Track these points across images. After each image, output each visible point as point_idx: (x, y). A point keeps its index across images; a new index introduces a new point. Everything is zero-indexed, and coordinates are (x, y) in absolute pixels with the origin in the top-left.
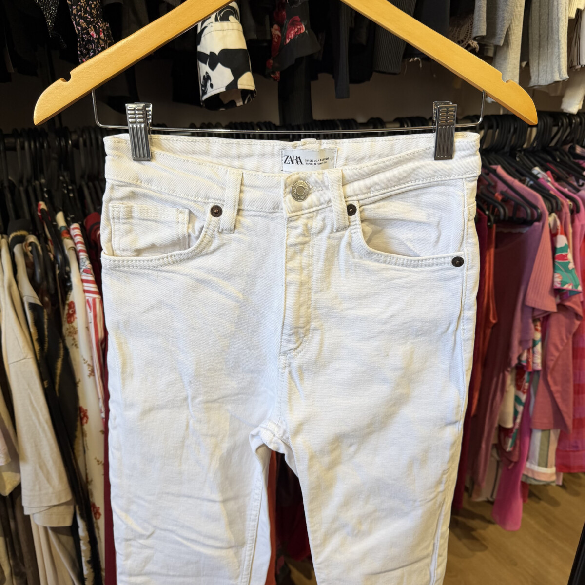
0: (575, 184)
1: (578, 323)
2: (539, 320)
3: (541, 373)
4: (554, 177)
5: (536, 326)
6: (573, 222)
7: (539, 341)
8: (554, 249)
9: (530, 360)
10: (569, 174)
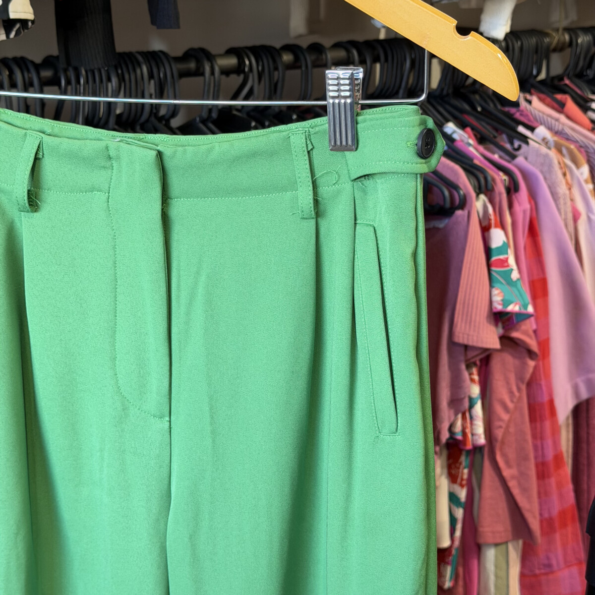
0: (508, 146)
1: (532, 363)
2: (475, 364)
3: (486, 450)
4: (475, 136)
5: (471, 374)
6: (511, 206)
7: (477, 398)
8: (488, 251)
9: (468, 431)
10: (497, 130)
